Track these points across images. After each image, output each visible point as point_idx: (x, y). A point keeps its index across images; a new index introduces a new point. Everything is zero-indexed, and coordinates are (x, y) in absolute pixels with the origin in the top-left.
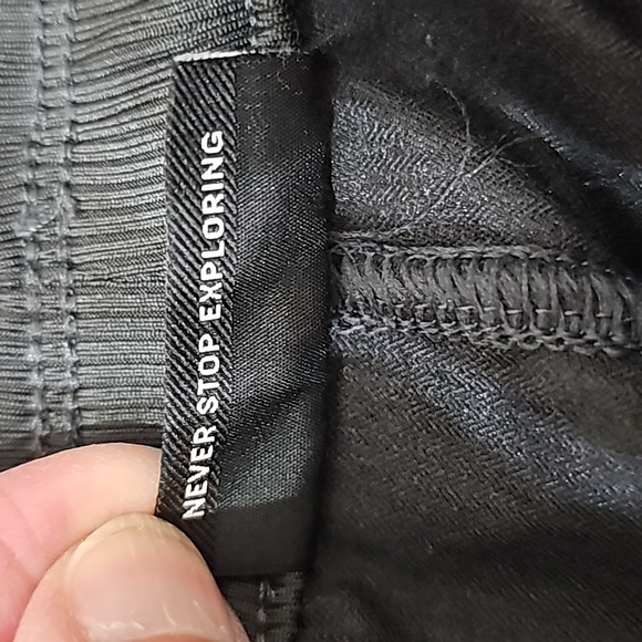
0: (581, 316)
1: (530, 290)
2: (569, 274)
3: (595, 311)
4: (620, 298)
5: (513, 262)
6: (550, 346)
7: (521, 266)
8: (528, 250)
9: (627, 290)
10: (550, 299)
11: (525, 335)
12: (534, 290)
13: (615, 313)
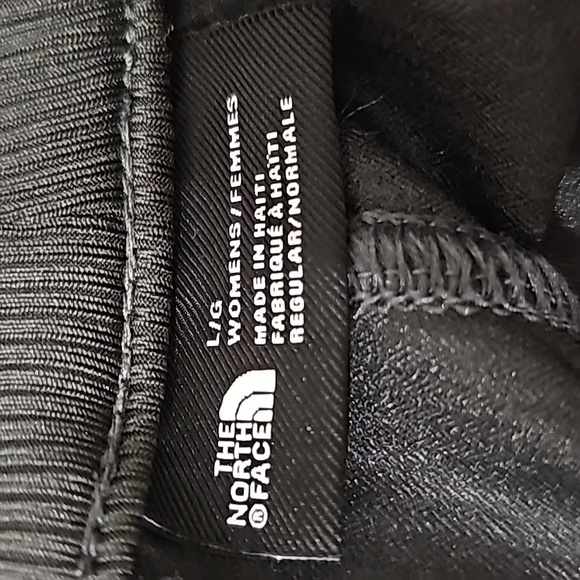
0: (429, 276)
1: (377, 251)
2: (415, 234)
3: (443, 270)
4: (467, 255)
5: (362, 226)
6: (400, 307)
7: (368, 230)
8: (376, 216)
9: (476, 248)
10: (396, 258)
11: (376, 298)
12: (381, 250)
13: (463, 271)
